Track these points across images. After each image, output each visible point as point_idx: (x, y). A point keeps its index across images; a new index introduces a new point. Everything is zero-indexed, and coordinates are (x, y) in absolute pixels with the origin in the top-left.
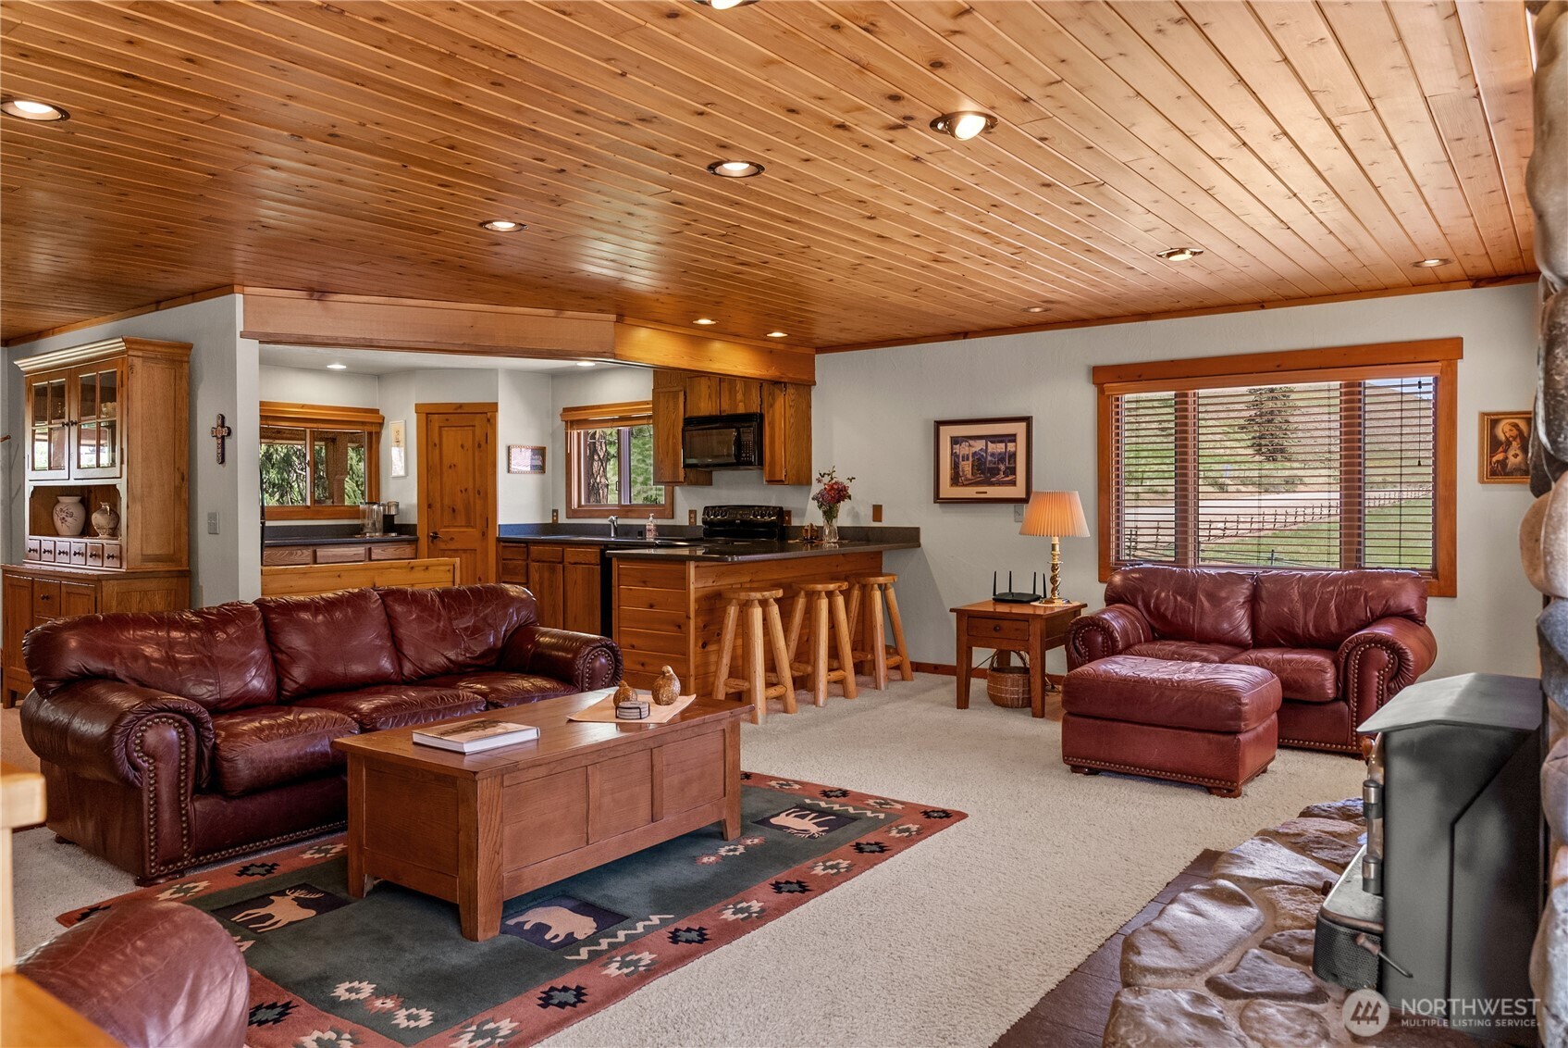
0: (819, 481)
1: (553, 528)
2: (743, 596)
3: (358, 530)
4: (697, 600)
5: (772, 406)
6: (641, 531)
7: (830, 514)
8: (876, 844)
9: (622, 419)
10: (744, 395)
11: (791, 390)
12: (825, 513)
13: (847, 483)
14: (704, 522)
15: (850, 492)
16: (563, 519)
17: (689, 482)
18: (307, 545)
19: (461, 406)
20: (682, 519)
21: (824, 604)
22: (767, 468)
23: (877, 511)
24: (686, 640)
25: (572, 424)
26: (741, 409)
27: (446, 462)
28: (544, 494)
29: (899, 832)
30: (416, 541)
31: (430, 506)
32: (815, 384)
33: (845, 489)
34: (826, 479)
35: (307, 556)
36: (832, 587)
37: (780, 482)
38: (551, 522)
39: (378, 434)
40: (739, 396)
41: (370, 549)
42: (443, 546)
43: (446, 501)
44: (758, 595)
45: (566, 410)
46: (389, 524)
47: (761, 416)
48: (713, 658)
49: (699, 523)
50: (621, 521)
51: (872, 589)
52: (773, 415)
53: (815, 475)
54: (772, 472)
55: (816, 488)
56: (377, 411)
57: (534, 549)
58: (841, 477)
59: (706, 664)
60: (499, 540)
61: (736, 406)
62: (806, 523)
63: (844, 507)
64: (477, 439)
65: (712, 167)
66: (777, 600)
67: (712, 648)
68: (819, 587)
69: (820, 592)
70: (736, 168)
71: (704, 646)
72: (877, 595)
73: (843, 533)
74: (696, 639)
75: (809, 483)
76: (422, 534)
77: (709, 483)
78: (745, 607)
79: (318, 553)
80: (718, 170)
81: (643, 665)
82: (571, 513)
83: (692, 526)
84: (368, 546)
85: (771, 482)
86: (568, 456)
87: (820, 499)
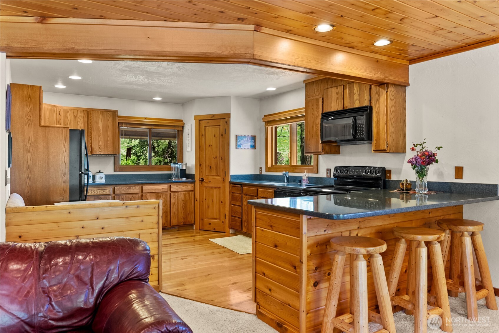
0: (413, 149)
1: (259, 177)
2: (349, 249)
3: (170, 176)
4: (309, 247)
5: (378, 100)
6: (300, 180)
7: (421, 173)
9: (292, 118)
10: (359, 95)
11: (391, 89)
12: (417, 172)
13: (434, 151)
14: (335, 176)
15: (437, 157)
16: (264, 173)
17: (326, 152)
18: (138, 184)
19: (214, 115)
20: (322, 174)
21: (424, 251)
22: (374, 142)
23: (459, 172)
24: (299, 279)
25: (268, 123)
26: (357, 105)
27: (207, 144)
28: (255, 159)
30: (194, 182)
31: (200, 165)
32: (408, 85)
33: (434, 155)
34: (419, 148)
35: (138, 189)
36: (430, 238)
37: (384, 151)
38: (259, 173)
39: (182, 131)
40: (356, 97)
41: (170, 186)
42: (206, 185)
43: (207, 163)
44: (363, 251)
45: (265, 116)
46: (183, 173)
47: (371, 108)
48: (324, 294)
49: (332, 176)
50: (290, 174)
51: (462, 235)
52: (379, 107)
53: (409, 146)
54: (378, 144)
55: (410, 155)
56: (181, 121)
57: (245, 188)
58: (430, 147)
59: (317, 300)
60: (230, 183)
61: (354, 103)
62: (402, 178)
63: (432, 168)
64: (221, 132)
66: (383, 254)
67: (324, 285)
68: (419, 237)
69: (419, 242)
71: (316, 284)
72: (467, 241)
73: (431, 186)
74: (308, 279)
75: (404, 151)
76: (197, 179)
77: (338, 152)
78: (352, 259)
79: (144, 188)
81: (270, 290)
82: (268, 169)
83: (328, 177)
84: (169, 185)
85: (377, 151)
86: (267, 140)
87: (413, 162)
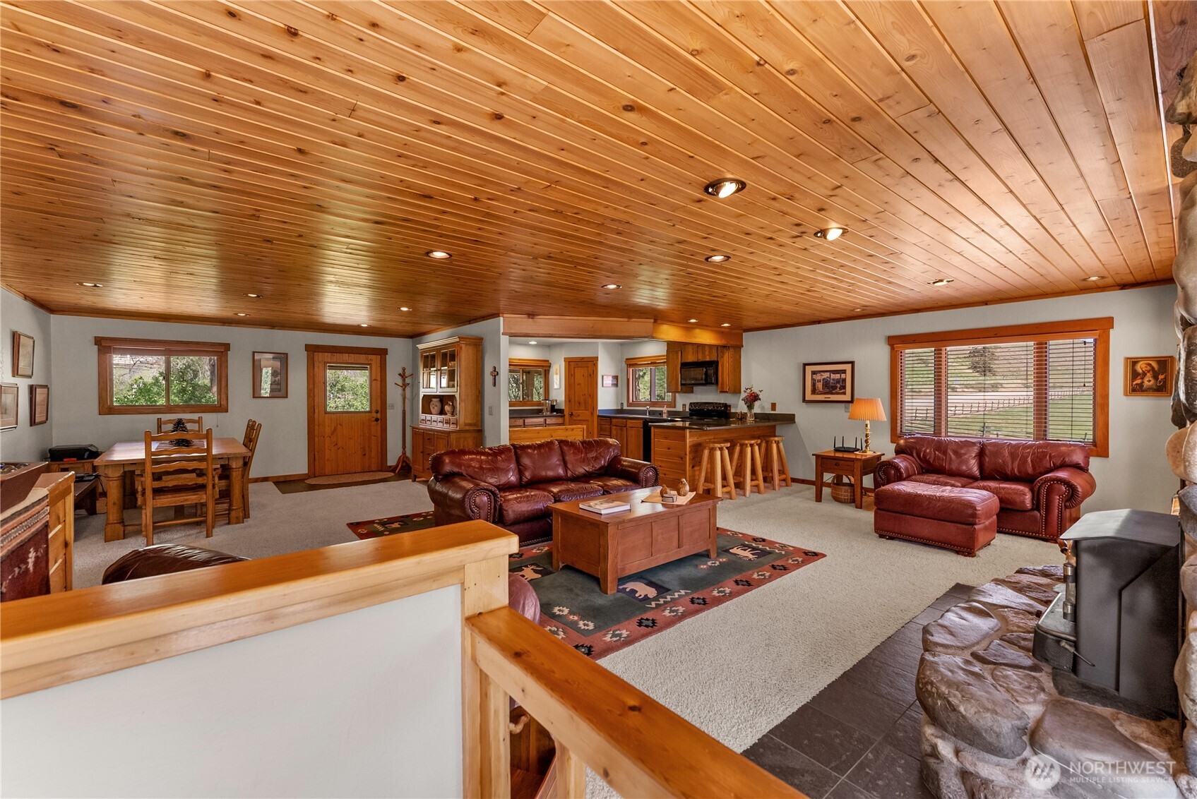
0: (745, 392)
1: (621, 411)
2: (711, 445)
3: (540, 411)
4: (690, 447)
5: (722, 357)
6: (661, 413)
7: (750, 407)
8: (782, 566)
9: (652, 363)
10: (709, 352)
11: (731, 350)
12: (748, 406)
13: (758, 393)
14: (690, 409)
15: (760, 397)
16: (625, 407)
17: (683, 391)
18: (521, 418)
19: (583, 358)
20: (679, 408)
21: (749, 450)
22: (720, 385)
23: (774, 406)
24: (685, 465)
25: (630, 365)
26: (708, 359)
27: (576, 383)
28: (618, 396)
29: (793, 561)
30: (564, 416)
31: (570, 401)
32: (743, 346)
33: (758, 396)
34: (749, 391)
35: (521, 422)
36: (752, 442)
37: (726, 392)
38: (620, 408)
39: (549, 371)
40: (707, 353)
42: (575, 418)
43: (576, 399)
44: (719, 446)
45: (627, 359)
46: (553, 409)
47: (717, 362)
48: (697, 473)
49: (687, 410)
50: (651, 409)
51: (772, 442)
52: (723, 363)
53: (743, 389)
54: (722, 388)
55: (743, 395)
56: (548, 361)
57: (613, 420)
58: (756, 390)
59: (694, 476)
60: (599, 416)
61: (705, 358)
62: (738, 411)
63: (757, 404)
64: (589, 372)
65: (707, 259)
66: (727, 448)
67: (696, 468)
68: (747, 442)
69: (747, 444)
70: (718, 258)
71: (693, 467)
72: (774, 446)
73: (756, 416)
74: (690, 463)
75: (740, 392)
76: (566, 413)
77: (692, 392)
78: (712, 450)
79: (525, 421)
80: (709, 260)
81: (665, 474)
82: (629, 404)
83: (684, 411)
84: (545, 418)
85: (721, 392)
86: (628, 380)
87: (746, 400)
